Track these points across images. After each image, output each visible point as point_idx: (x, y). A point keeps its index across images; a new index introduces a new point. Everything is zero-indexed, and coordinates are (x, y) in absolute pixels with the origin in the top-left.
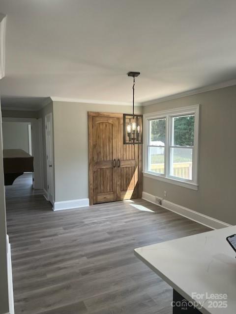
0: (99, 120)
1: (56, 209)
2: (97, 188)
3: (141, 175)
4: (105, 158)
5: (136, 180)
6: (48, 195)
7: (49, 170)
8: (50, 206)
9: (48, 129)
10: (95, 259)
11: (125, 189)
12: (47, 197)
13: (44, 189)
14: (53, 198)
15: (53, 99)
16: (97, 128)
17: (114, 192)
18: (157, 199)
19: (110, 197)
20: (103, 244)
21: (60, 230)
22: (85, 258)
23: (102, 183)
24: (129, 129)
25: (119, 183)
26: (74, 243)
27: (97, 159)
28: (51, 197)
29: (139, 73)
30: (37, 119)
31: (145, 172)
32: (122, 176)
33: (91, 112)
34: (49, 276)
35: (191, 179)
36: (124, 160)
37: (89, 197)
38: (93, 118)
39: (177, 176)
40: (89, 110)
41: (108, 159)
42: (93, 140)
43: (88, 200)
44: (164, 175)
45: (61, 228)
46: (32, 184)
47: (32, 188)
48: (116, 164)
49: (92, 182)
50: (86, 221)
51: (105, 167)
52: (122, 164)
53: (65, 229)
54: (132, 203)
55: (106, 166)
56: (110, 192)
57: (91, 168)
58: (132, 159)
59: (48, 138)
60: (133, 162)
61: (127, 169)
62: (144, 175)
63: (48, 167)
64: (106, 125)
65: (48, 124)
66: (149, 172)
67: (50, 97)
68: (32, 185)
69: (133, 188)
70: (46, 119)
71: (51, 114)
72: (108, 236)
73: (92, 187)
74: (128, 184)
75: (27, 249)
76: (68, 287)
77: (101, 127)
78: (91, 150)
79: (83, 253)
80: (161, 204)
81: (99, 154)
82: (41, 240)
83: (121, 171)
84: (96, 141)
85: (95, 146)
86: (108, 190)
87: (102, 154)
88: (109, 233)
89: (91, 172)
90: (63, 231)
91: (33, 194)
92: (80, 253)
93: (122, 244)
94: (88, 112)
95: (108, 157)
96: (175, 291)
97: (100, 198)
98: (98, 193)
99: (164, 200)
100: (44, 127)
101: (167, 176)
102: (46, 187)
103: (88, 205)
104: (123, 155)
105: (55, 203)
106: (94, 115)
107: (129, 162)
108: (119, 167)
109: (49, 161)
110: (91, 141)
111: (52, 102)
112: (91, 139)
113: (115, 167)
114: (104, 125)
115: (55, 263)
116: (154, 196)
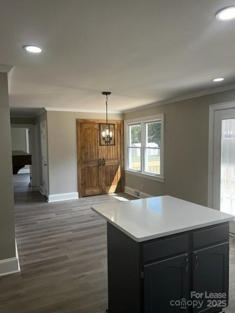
0: (86, 126)
1: (50, 201)
2: (85, 183)
3: (123, 172)
4: (92, 159)
5: (119, 176)
6: (44, 190)
7: (44, 169)
8: (45, 199)
9: (43, 134)
10: (79, 232)
11: (110, 184)
12: (42, 191)
13: (41, 186)
14: (48, 192)
15: (47, 109)
16: (85, 133)
17: (100, 187)
18: (135, 191)
19: (96, 191)
20: (87, 223)
21: (54, 215)
22: (71, 232)
23: (89, 178)
24: (104, 134)
25: (104, 179)
26: (63, 223)
27: (85, 159)
28: (46, 191)
29: (110, 93)
30: (34, 124)
31: (127, 169)
32: (106, 173)
33: (79, 119)
34: (43, 243)
35: (159, 174)
36: (108, 160)
37: (78, 191)
38: (82, 124)
39: (152, 172)
40: (78, 118)
41: (94, 159)
42: (81, 143)
43: (77, 193)
44: (141, 171)
45: (54, 214)
46: (29, 182)
47: (30, 186)
48: (101, 163)
49: (81, 178)
50: (75, 209)
51: (91, 166)
52: (106, 163)
53: (57, 215)
54: (115, 196)
55: (93, 165)
56: (96, 186)
57: (79, 166)
58: (115, 159)
59: (43, 141)
60: (116, 161)
61: (111, 167)
62: (126, 172)
63: (43, 165)
64: (92, 130)
65: (43, 129)
66: (130, 169)
67: (44, 108)
68: (30, 184)
69: (117, 183)
70: (41, 125)
71: (45, 121)
72: (91, 218)
73: (80, 182)
74: (112, 180)
75: (27, 227)
76: (57, 248)
77: (88, 131)
78: (79, 151)
79: (69, 229)
80: (138, 196)
81: (86, 154)
82: (37, 222)
83: (106, 168)
84: (84, 144)
85: (83, 148)
86: (95, 185)
87: (89, 155)
88: (92, 217)
89: (80, 170)
90: (56, 216)
91: (31, 190)
92: (67, 229)
93: (101, 223)
94: (77, 120)
95: (95, 157)
96: (108, 222)
97: (88, 192)
98: (86, 187)
99: (141, 193)
100: (39, 132)
101: (143, 172)
102: (42, 183)
103: (78, 198)
104: (108, 155)
105: (50, 196)
106: (82, 121)
107: (113, 161)
108: (104, 165)
109: (44, 161)
110: (79, 144)
111: (46, 111)
112: (80, 141)
113: (100, 165)
114: (91, 131)
115: (48, 236)
116: (133, 190)
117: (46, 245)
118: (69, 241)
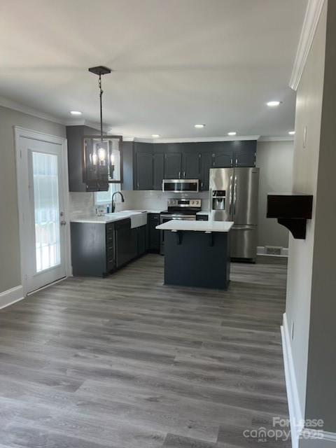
117: (236, 349)
118: (197, 344)
